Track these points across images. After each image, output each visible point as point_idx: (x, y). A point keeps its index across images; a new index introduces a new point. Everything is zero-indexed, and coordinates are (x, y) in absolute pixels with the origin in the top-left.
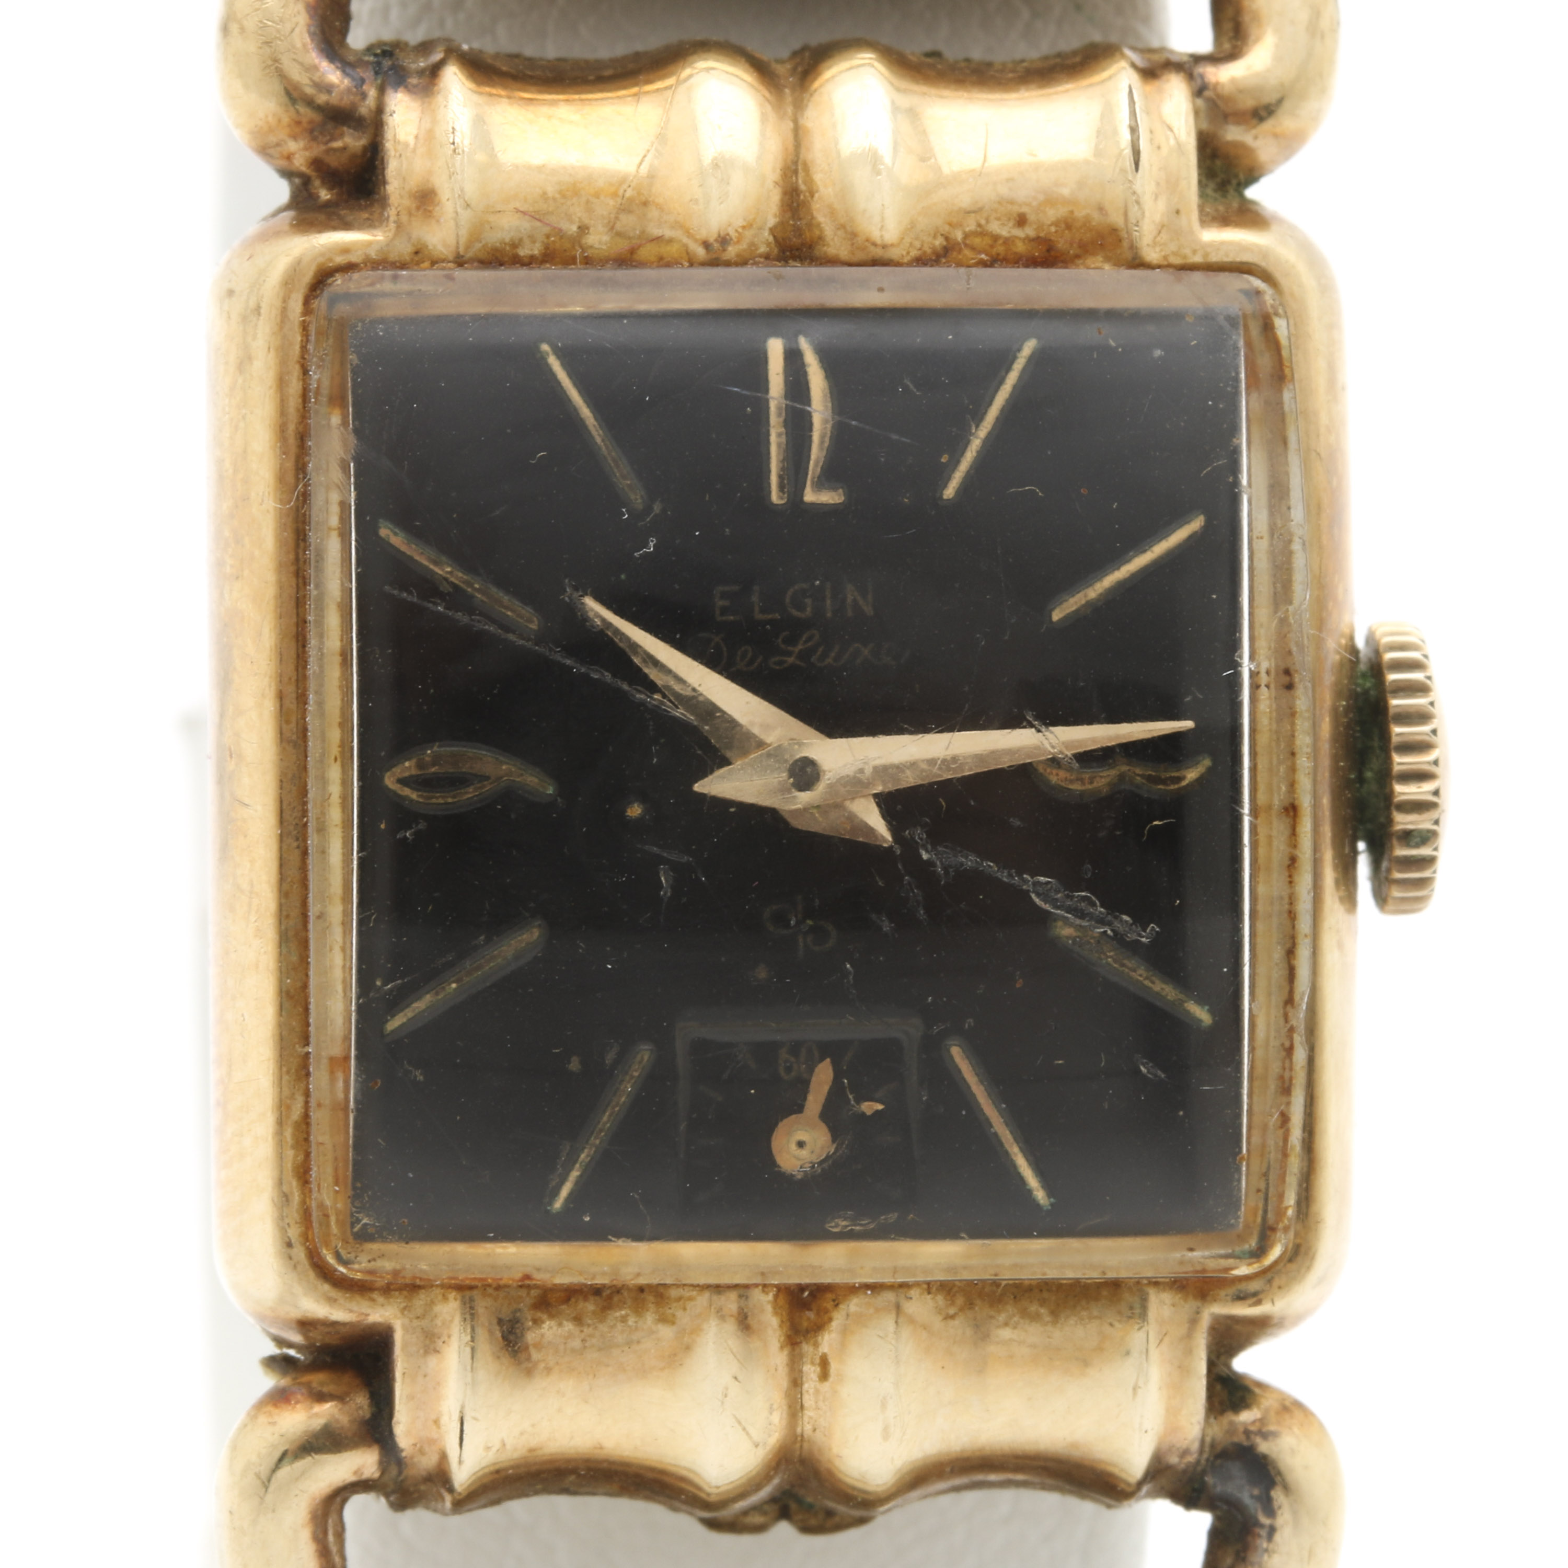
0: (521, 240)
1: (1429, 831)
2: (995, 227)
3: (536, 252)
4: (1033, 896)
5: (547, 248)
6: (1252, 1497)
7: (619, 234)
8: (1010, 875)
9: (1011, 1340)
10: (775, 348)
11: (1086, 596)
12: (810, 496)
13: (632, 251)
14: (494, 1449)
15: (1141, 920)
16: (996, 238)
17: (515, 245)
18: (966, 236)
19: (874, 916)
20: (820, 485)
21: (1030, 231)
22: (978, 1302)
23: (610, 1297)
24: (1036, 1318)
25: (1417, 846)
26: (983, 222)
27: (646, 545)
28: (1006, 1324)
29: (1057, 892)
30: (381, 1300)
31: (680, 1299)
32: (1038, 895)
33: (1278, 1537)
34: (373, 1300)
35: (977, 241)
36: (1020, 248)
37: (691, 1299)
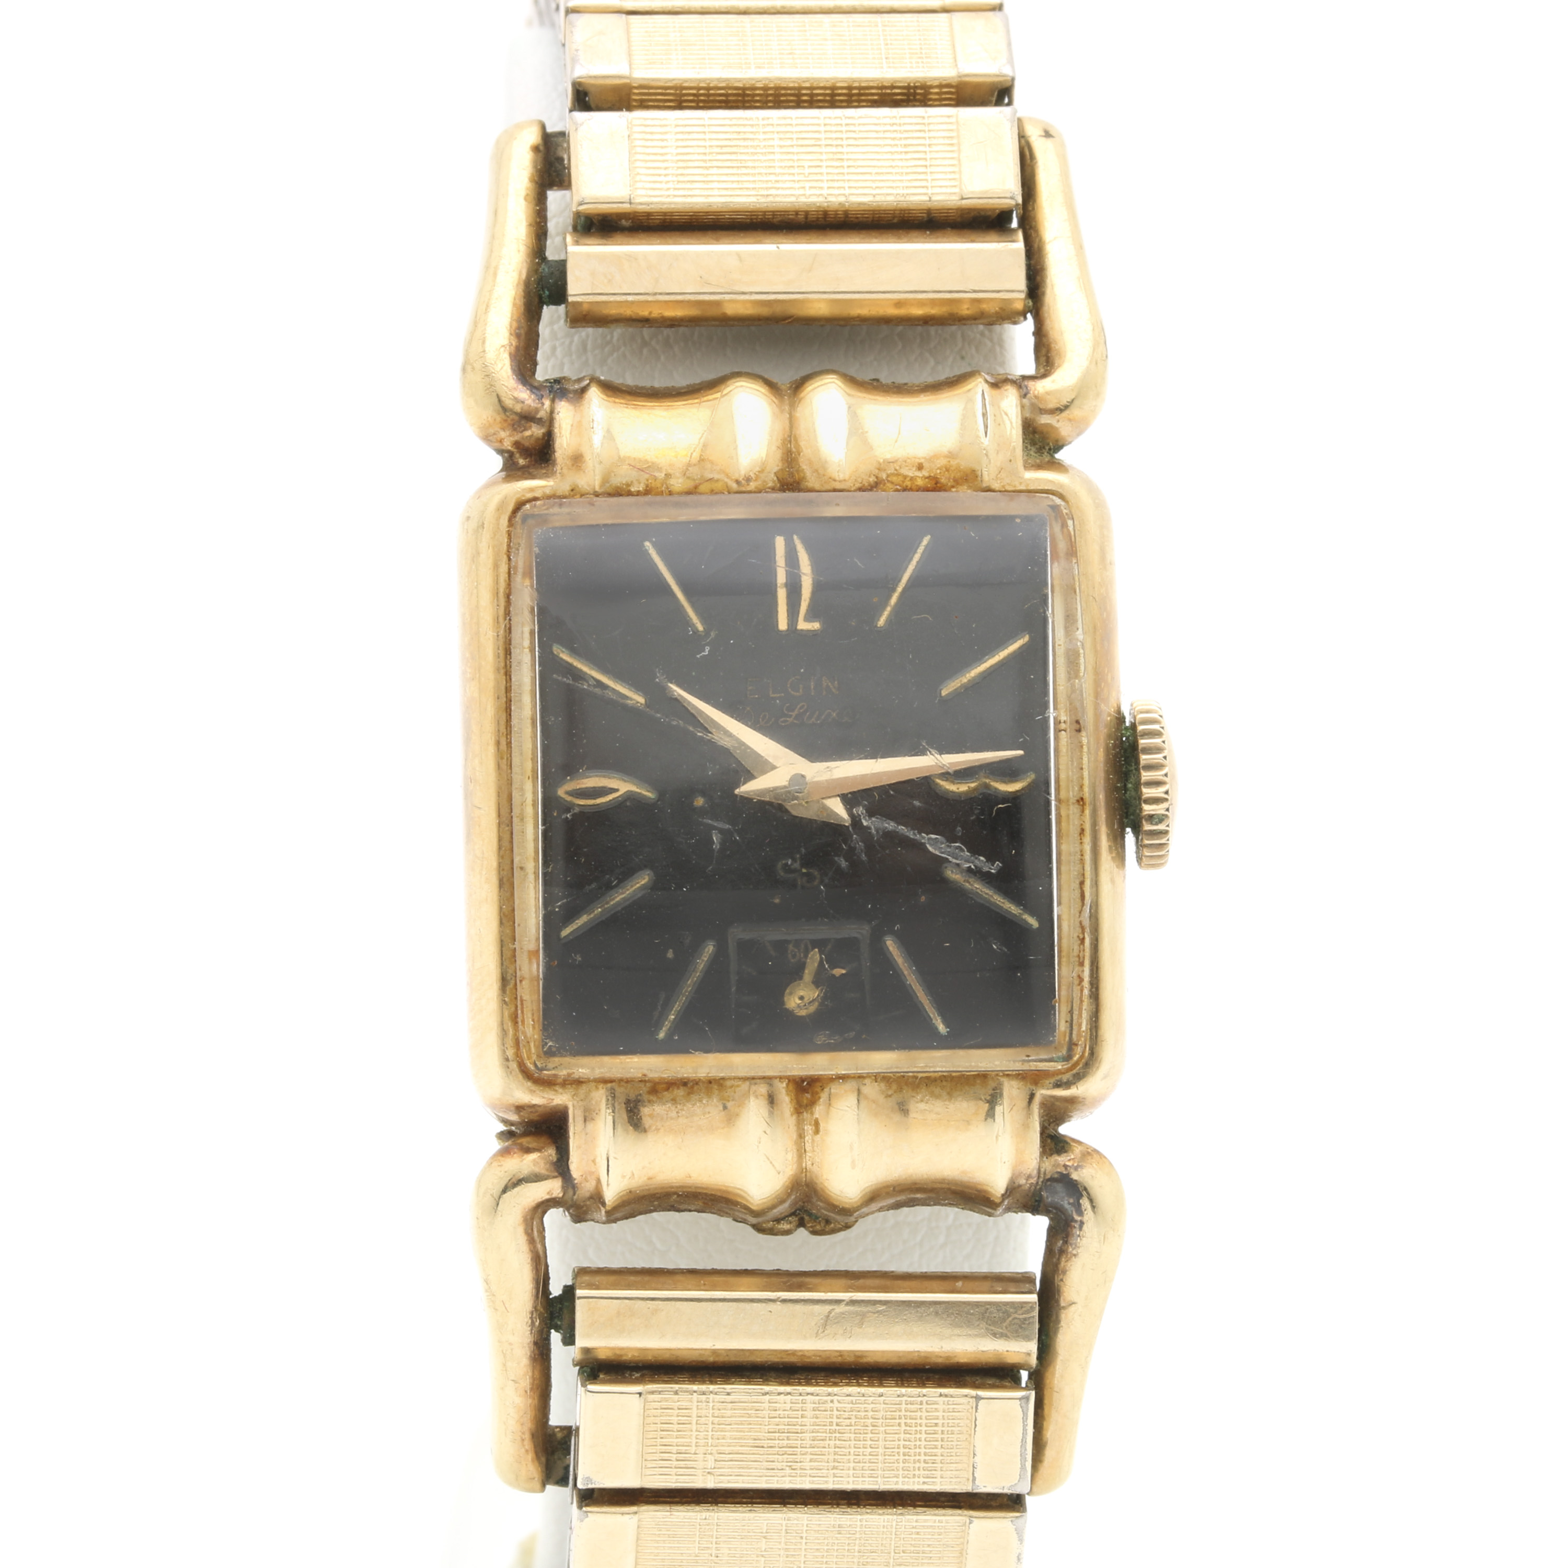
0: (632, 482)
1: (1163, 815)
2: (905, 471)
3: (641, 489)
4: (928, 846)
5: (647, 486)
6: (1069, 1204)
7: (688, 478)
8: (914, 834)
9: (925, 1110)
10: (780, 543)
11: (961, 681)
12: (802, 625)
13: (696, 487)
14: (628, 1177)
15: (991, 859)
16: (905, 477)
17: (628, 485)
18: (888, 476)
19: (836, 858)
20: (807, 619)
21: (925, 473)
22: (905, 1087)
23: (692, 1087)
24: (938, 1097)
25: (1157, 824)
26: (898, 468)
27: (704, 651)
28: (922, 1101)
29: (942, 843)
30: (560, 1090)
31: (732, 1087)
32: (931, 845)
33: (1085, 1227)
34: (556, 1091)
35: (894, 479)
36: (920, 482)
37: (738, 1086)
